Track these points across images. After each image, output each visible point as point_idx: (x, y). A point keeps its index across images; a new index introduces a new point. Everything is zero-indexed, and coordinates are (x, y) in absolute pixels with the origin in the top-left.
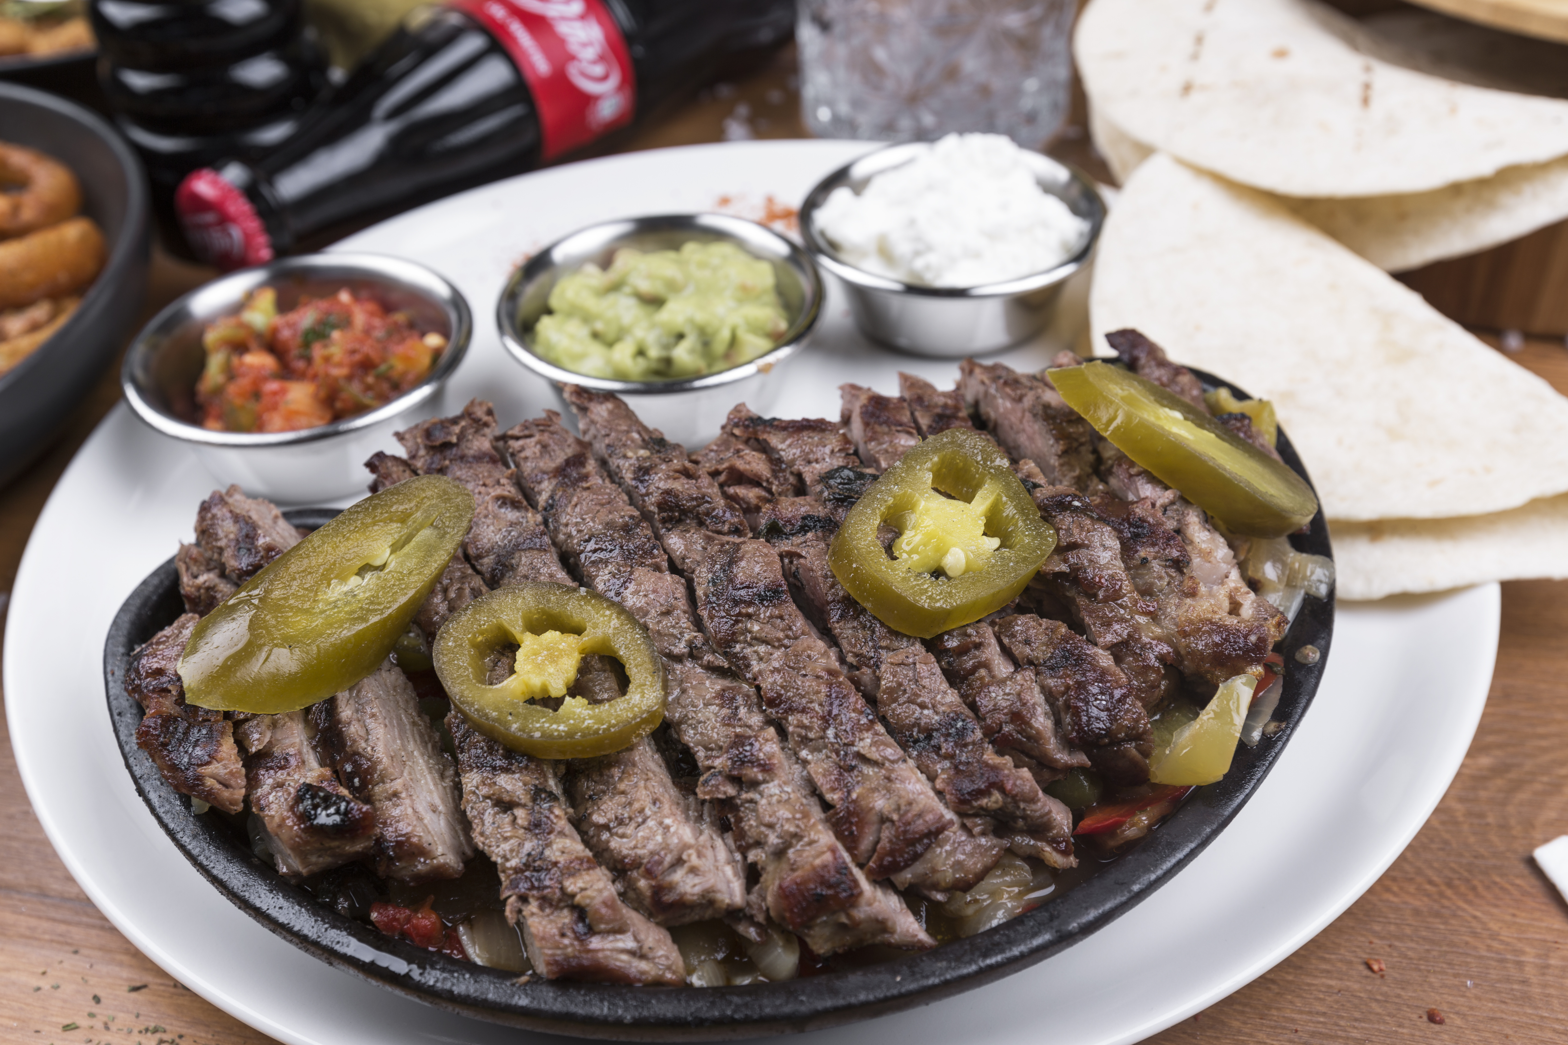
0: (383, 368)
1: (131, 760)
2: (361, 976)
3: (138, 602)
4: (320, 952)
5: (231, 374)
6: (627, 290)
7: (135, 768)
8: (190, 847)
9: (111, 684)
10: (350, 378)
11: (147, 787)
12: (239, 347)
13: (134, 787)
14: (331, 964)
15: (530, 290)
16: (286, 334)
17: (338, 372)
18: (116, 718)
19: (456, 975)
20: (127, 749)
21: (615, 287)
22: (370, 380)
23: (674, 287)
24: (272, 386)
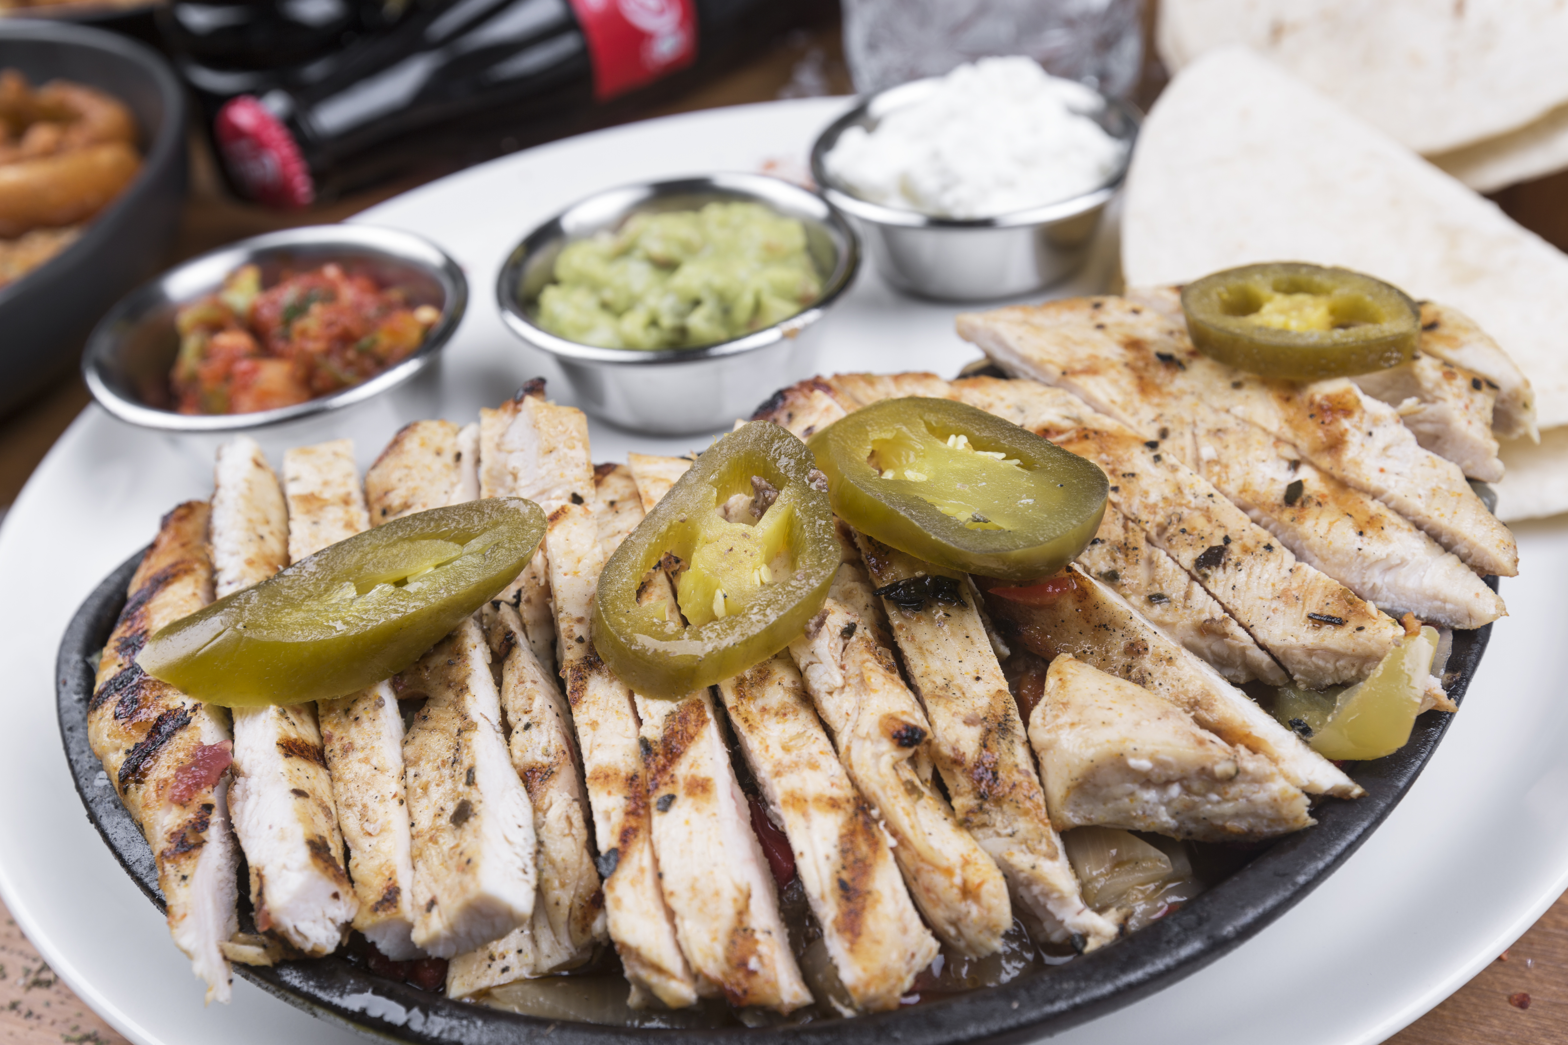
0: (365, 342)
1: (82, 781)
2: (351, 1026)
3: (97, 602)
4: (300, 1001)
5: (205, 355)
6: (638, 254)
7: (86, 790)
8: (146, 880)
9: (63, 696)
10: (328, 353)
11: (100, 811)
12: (215, 327)
13: (85, 812)
14: (315, 1015)
15: (538, 261)
16: (267, 313)
17: (314, 347)
18: (67, 733)
19: (465, 1022)
20: (78, 768)
21: (625, 252)
22: (351, 354)
23: (690, 249)
24: (244, 365)
